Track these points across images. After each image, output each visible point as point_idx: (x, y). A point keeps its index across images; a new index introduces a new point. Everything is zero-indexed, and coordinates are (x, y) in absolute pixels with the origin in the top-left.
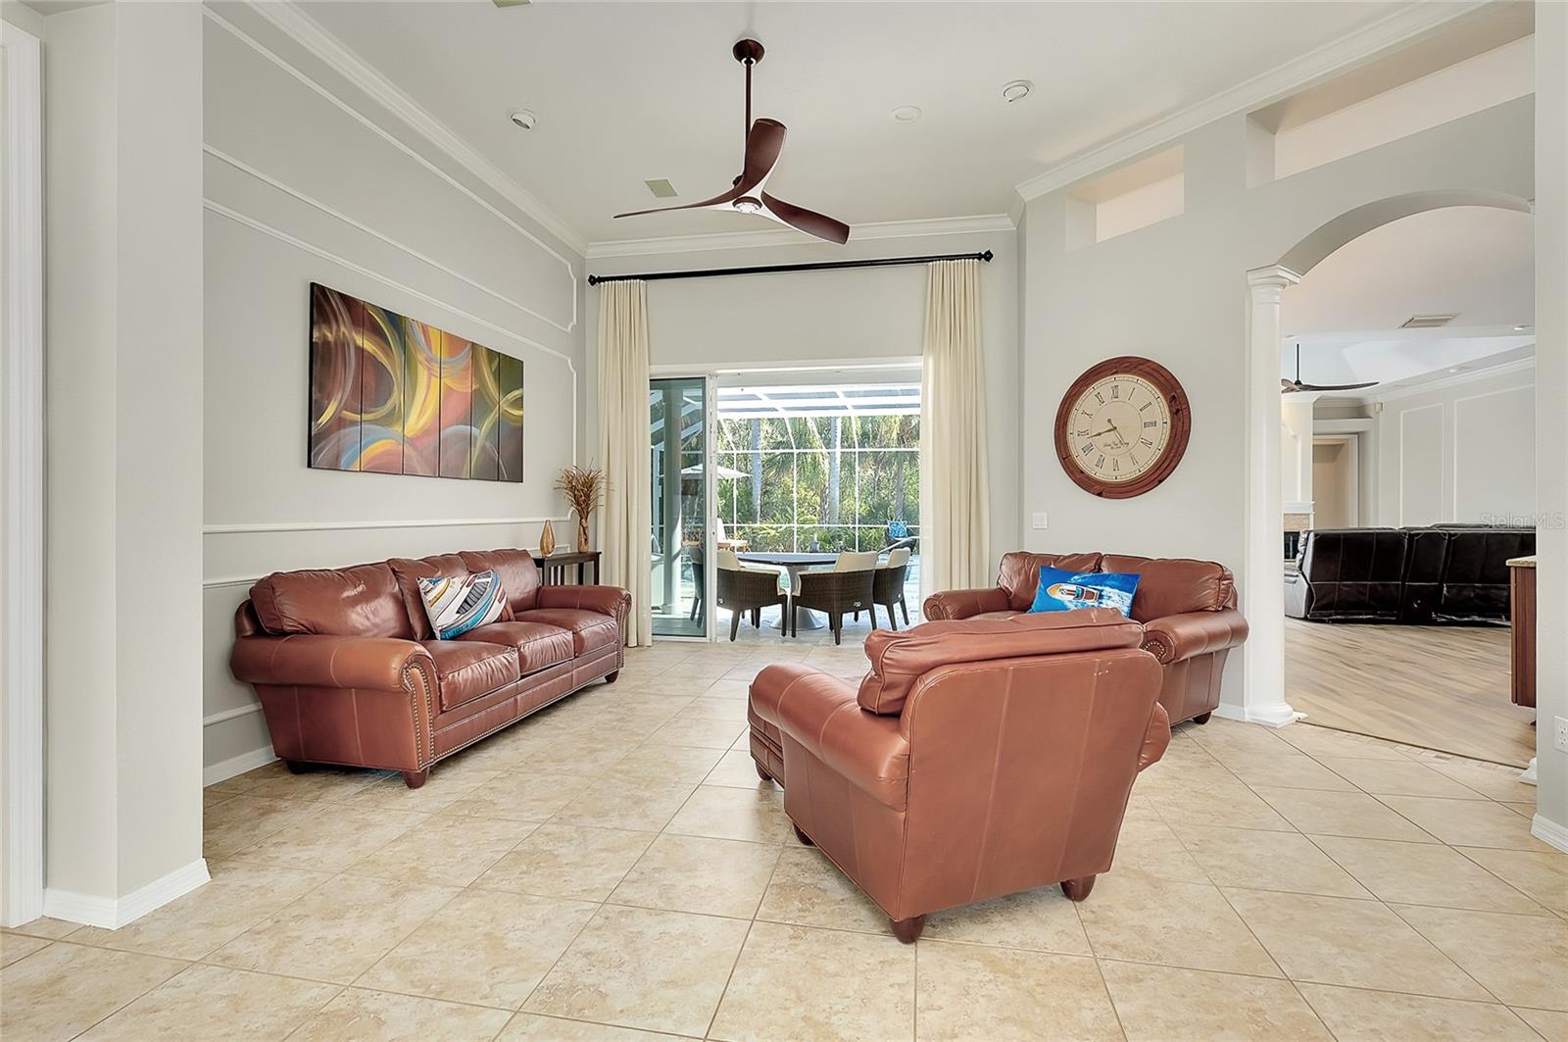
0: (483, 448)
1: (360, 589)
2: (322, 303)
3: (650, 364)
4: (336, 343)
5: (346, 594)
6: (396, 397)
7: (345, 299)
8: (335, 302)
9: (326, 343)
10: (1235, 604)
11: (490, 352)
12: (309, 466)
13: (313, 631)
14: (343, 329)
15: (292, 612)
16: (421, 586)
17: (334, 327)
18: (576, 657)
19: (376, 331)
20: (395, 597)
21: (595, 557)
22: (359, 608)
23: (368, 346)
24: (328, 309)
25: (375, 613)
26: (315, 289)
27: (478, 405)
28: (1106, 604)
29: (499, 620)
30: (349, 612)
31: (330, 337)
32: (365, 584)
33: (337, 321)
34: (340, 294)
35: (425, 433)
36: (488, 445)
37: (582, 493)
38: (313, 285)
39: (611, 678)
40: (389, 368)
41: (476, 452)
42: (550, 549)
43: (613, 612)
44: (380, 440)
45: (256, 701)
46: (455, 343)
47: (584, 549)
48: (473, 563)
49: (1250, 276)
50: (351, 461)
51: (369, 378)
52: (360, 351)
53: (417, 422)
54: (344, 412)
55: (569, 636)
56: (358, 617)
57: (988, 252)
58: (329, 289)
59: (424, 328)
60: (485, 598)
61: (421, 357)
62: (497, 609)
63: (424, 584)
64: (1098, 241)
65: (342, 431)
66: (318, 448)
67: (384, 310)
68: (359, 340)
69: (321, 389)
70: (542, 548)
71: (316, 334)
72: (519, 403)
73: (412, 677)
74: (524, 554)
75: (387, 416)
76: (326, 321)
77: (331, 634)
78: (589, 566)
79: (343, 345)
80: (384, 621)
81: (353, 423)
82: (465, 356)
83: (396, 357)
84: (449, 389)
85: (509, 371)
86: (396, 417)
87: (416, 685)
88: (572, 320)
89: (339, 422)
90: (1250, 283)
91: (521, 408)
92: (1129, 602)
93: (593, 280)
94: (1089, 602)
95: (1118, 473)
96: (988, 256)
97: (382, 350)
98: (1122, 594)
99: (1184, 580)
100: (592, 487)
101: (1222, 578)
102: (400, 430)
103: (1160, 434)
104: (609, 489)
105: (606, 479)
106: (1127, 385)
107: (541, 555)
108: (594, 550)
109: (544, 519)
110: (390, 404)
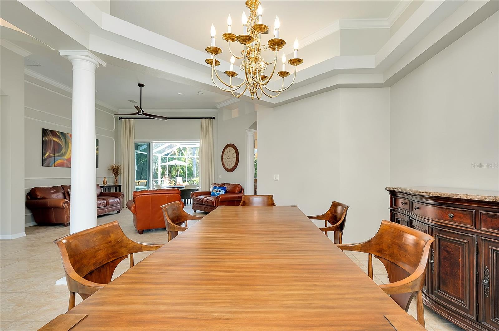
1: (54, 191)
2: (45, 132)
3: (135, 139)
4: (48, 140)
5: (51, 192)
6: (63, 150)
7: (50, 131)
8: (48, 132)
9: (46, 140)
10: (243, 192)
12: (42, 166)
13: (44, 198)
14: (50, 137)
15: (40, 195)
16: (69, 190)
17: (48, 137)
18: (107, 206)
19: (59, 137)
20: (63, 193)
21: (120, 186)
22: (54, 194)
23: (56, 140)
24: (47, 133)
25: (58, 195)
26: (44, 130)
28: (220, 193)
30: (52, 195)
31: (47, 139)
32: (56, 190)
33: (49, 135)
34: (49, 130)
37: (116, 171)
38: (43, 129)
39: (119, 212)
40: (62, 145)
42: (106, 184)
43: (119, 198)
44: (59, 160)
45: (30, 213)
47: (116, 184)
49: (247, 130)
50: (52, 164)
51: (57, 147)
52: (55, 141)
53: (69, 156)
54: (50, 154)
55: (105, 201)
56: (54, 196)
57: (214, 117)
58: (47, 129)
59: (71, 135)
61: (70, 142)
65: (50, 158)
66: (44, 162)
67: (60, 132)
68: (54, 139)
69: (45, 150)
70: (103, 184)
71: (44, 139)
73: (65, 205)
74: (98, 185)
75: (61, 155)
76: (46, 136)
77: (48, 199)
78: (118, 188)
79: (50, 140)
80: (60, 197)
81: (53, 157)
83: (63, 141)
86: (63, 155)
87: (66, 207)
88: (114, 128)
89: (49, 157)
90: (247, 131)
91: (98, 151)
92: (224, 192)
93: (120, 118)
94: (218, 192)
95: (230, 167)
96: (214, 118)
97: (60, 141)
98: (223, 191)
99: (234, 188)
100: (119, 169)
101: (239, 187)
102: (64, 157)
103: (235, 159)
104: (124, 170)
105: (122, 167)
106: (231, 149)
107: (103, 185)
108: (119, 185)
109: (104, 177)
110: (62, 152)
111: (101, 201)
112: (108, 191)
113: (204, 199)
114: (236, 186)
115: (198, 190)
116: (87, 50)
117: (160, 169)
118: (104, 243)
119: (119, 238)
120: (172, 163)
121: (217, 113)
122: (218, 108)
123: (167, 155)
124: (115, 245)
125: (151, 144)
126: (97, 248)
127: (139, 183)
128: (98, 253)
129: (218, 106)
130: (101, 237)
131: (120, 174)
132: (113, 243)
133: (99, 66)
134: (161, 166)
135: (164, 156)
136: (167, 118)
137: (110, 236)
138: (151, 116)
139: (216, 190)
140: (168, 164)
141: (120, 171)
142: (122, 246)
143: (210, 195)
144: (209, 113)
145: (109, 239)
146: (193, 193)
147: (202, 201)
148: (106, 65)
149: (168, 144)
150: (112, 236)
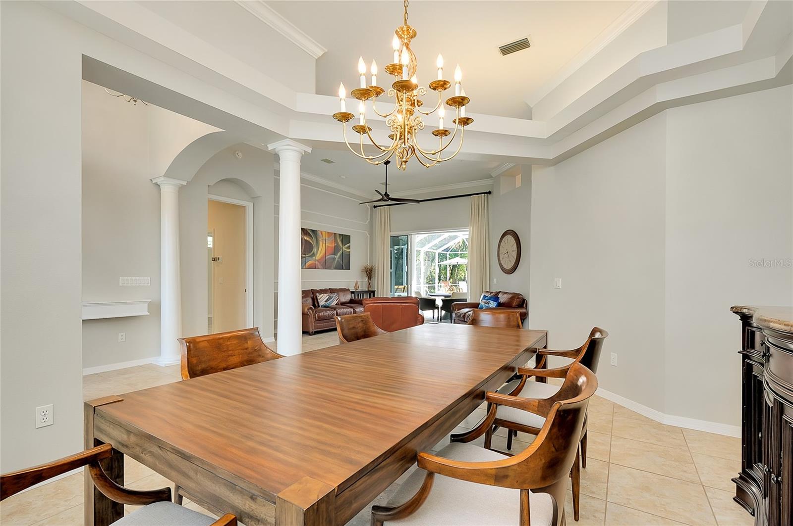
0: (338, 261)
2: (304, 232)
3: (390, 232)
6: (314, 250)
10: (526, 306)
11: (339, 234)
12: (302, 268)
19: (310, 235)
21: (374, 292)
22: (303, 299)
23: (307, 239)
25: (307, 300)
27: (336, 250)
28: (490, 305)
29: (336, 305)
35: (322, 258)
36: (339, 260)
37: (369, 273)
38: (302, 228)
40: (313, 244)
41: (335, 262)
44: (310, 261)
46: (329, 234)
47: (370, 289)
48: (332, 291)
50: (304, 266)
51: (308, 247)
53: (319, 255)
57: (490, 191)
59: (321, 232)
60: (332, 299)
61: (320, 239)
62: (335, 302)
63: (318, 294)
64: (517, 187)
67: (311, 229)
68: (305, 238)
72: (349, 248)
73: (310, 312)
74: (348, 290)
75: (312, 255)
78: (372, 294)
81: (304, 258)
82: (332, 238)
83: (315, 241)
84: (328, 246)
85: (346, 239)
86: (314, 255)
87: (311, 314)
88: (368, 220)
91: (350, 249)
92: (495, 305)
93: (375, 207)
94: (487, 305)
95: (509, 266)
96: (490, 193)
97: (310, 239)
98: (494, 302)
99: (511, 298)
100: (373, 270)
101: (518, 298)
102: (315, 258)
103: (515, 254)
104: (378, 272)
105: (377, 268)
106: (510, 239)
107: (354, 291)
108: (374, 290)
109: (356, 280)
110: (312, 252)
111: (347, 310)
112: (358, 298)
113: (465, 314)
114: (515, 296)
115: (466, 300)
116: (288, 139)
117: (437, 271)
118: (240, 349)
119: (257, 346)
120: (454, 261)
121: (493, 184)
122: (494, 176)
123: (447, 250)
124: (252, 353)
125: (409, 236)
126: (230, 352)
127: (404, 288)
128: (231, 357)
129: (493, 175)
130: (237, 342)
131: (375, 276)
132: (250, 350)
133: (305, 153)
134: (440, 266)
135: (443, 252)
136: (418, 202)
137: (247, 342)
138: (400, 201)
139: (485, 301)
140: (447, 262)
141: (375, 273)
142: (260, 356)
143: (478, 308)
144: (483, 185)
145: (246, 346)
146: (455, 305)
147: (464, 317)
148: (311, 151)
149: (446, 235)
150: (249, 342)
